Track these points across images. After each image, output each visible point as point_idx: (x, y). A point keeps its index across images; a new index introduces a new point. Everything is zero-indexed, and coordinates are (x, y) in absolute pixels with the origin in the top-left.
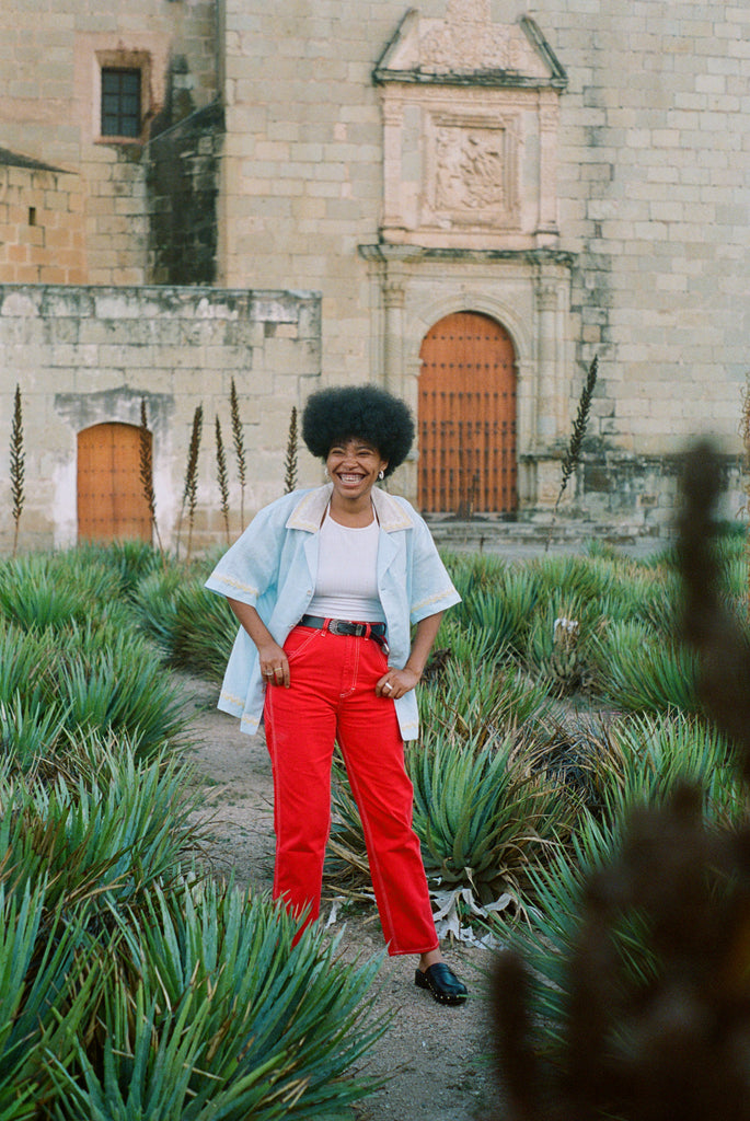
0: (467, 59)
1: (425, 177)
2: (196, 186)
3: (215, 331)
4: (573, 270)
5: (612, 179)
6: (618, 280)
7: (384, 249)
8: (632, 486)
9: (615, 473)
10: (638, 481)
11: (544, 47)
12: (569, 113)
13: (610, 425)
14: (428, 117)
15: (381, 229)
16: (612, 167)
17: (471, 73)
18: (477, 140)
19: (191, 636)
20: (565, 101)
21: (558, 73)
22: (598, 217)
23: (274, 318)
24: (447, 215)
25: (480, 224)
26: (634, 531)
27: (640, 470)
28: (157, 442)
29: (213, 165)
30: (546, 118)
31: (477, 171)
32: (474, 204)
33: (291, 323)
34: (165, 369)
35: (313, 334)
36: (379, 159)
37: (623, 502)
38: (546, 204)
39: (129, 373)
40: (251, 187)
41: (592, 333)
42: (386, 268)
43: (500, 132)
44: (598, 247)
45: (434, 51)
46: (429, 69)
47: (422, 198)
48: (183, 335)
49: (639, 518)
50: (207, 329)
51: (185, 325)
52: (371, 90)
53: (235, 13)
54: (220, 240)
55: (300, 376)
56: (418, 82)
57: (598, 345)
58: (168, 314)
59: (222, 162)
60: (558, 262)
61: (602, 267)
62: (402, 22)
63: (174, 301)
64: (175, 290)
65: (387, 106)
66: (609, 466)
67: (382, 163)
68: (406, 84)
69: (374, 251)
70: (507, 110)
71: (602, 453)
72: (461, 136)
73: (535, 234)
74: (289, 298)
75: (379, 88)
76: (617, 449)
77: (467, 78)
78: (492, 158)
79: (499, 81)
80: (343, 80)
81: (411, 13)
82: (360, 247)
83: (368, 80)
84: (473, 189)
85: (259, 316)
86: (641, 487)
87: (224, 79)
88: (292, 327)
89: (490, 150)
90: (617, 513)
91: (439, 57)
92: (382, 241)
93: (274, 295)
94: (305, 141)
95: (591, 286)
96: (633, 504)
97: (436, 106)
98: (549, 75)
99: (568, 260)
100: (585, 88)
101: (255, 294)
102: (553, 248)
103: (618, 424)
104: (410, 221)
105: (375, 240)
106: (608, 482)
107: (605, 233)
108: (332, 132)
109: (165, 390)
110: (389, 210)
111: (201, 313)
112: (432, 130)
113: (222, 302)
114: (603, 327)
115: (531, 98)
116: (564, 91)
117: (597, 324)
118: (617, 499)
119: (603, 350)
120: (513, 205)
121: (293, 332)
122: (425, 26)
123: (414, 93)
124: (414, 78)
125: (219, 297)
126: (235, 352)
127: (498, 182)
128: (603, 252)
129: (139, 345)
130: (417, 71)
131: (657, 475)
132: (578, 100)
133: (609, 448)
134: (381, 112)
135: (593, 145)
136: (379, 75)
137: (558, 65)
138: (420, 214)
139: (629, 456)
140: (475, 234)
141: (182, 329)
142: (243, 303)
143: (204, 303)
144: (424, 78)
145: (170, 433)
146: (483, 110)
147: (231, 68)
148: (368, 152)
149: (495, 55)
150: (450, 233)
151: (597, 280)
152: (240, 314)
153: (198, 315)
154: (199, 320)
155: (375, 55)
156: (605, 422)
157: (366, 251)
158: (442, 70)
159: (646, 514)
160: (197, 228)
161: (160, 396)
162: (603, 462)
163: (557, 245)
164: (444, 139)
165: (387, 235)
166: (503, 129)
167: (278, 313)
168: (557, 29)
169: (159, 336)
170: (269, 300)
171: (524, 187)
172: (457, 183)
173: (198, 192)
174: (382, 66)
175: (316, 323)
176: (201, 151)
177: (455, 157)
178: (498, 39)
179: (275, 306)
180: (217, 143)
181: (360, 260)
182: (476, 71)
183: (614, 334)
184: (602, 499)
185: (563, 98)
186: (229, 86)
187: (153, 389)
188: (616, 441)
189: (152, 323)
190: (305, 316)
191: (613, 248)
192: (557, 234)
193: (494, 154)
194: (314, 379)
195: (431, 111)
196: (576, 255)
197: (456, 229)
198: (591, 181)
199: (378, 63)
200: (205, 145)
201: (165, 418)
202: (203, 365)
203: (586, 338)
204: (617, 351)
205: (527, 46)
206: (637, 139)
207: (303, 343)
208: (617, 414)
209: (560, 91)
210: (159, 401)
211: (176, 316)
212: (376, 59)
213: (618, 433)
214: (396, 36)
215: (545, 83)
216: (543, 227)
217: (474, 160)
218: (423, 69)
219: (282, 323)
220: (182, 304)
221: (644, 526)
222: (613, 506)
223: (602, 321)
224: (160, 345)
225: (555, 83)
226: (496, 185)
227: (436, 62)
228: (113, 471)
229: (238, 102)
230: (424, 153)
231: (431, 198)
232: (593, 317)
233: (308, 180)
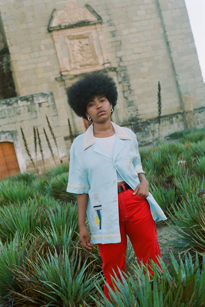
0: (73, 20)
1: (69, 55)
2: (5, 71)
3: (25, 109)
4: (117, 72)
5: (121, 44)
6: (130, 72)
7: (63, 78)
8: (147, 128)
9: (142, 126)
10: (149, 127)
11: (93, 12)
12: (105, 29)
13: (137, 113)
14: (66, 38)
15: (61, 72)
16: (120, 41)
17: (75, 23)
18: (81, 42)
19: (60, 195)
20: (103, 25)
21: (99, 18)
22: (120, 56)
23: (41, 101)
24: (78, 64)
25: (88, 65)
26: (151, 141)
27: (149, 124)
28: (15, 145)
29: (9, 65)
30: (99, 31)
31: (83, 50)
32: (85, 60)
33: (46, 102)
34: (12, 123)
35: (53, 104)
36: (55, 53)
37: (146, 134)
38: (105, 55)
39: (2, 127)
40: (21, 68)
41: (126, 88)
42: (65, 83)
43: (87, 38)
44: (122, 64)
45: (63, 19)
46: (63, 25)
47: (70, 61)
48: (15, 112)
49: (151, 137)
50: (22, 109)
51: (15, 109)
52: (48, 34)
53: (5, 20)
54: (16, 85)
55: (52, 116)
56: (61, 29)
57: (129, 92)
58: (10, 107)
59: (11, 63)
60: (112, 71)
61: (125, 69)
62: (53, 13)
63: (11, 103)
64: (10, 100)
65: (54, 37)
66: (140, 124)
67: (56, 54)
68: (58, 30)
69: (61, 79)
70: (88, 31)
71: (137, 121)
72: (77, 41)
73: (104, 64)
74: (43, 95)
75: (51, 33)
76: (141, 119)
77: (75, 25)
78: (87, 46)
79: (83, 24)
80: (40, 33)
81: (54, 10)
82: (56, 79)
83: (47, 31)
84: (84, 55)
85: (36, 102)
86: (150, 128)
87: (6, 39)
88: (46, 103)
89: (86, 44)
90: (145, 137)
91: (65, 21)
92: (62, 75)
93: (39, 95)
94: (33, 52)
95: (123, 75)
96: (149, 133)
97: (68, 34)
98: (96, 19)
99: (114, 69)
100: (108, 21)
101: (34, 96)
102: (110, 67)
103: (140, 112)
104: (68, 68)
105: (59, 76)
106: (141, 129)
107: (123, 60)
108: (40, 48)
109: (14, 129)
110: (62, 67)
111: (19, 105)
112: (68, 41)
113: (25, 100)
114: (129, 86)
115: (93, 27)
116: (102, 23)
117: (127, 86)
118: (144, 133)
119: (130, 93)
120: (96, 57)
121: (47, 104)
122: (59, 13)
123: (61, 32)
124: (60, 28)
125: (23, 99)
126: (32, 114)
127: (90, 52)
128: (124, 65)
129: (3, 118)
130: (60, 26)
131: (154, 124)
132: (106, 25)
133: (138, 119)
134: (53, 39)
135: (114, 36)
136: (50, 29)
137: (98, 16)
138: (71, 66)
139: (145, 120)
140: (87, 68)
141: (14, 110)
142: (31, 99)
143: (19, 101)
144: (63, 27)
145: (19, 142)
146: (81, 33)
147: (7, 36)
148: (52, 52)
149: (81, 17)
150: (80, 69)
151: (124, 74)
152: (31, 102)
153: (18, 105)
154: (19, 107)
155: (47, 24)
156: (136, 112)
157: (58, 79)
158: (67, 24)
159: (153, 135)
160: (8, 83)
161: (13, 131)
162: (138, 124)
163: (111, 66)
164: (72, 43)
165: (63, 73)
166: (88, 37)
167: (42, 100)
168: (96, 6)
169: (9, 114)
170: (38, 96)
171: (97, 52)
172: (79, 55)
173: (6, 73)
174: (50, 26)
175: (53, 100)
176: (4, 61)
177: (76, 48)
178: (81, 12)
179: (40, 98)
180: (9, 58)
181: (57, 82)
182: (77, 23)
183: (132, 87)
184: (140, 134)
185: (102, 25)
186: (8, 41)
187: (11, 130)
188: (140, 117)
189: (6, 111)
190: (50, 99)
191: (126, 64)
192: (110, 63)
193: (87, 45)
194: (56, 117)
195: (67, 36)
196: (116, 68)
197: (82, 68)
198: (116, 46)
199: (49, 26)
200: (5, 59)
201: (16, 137)
202: (23, 119)
203: (125, 90)
204: (134, 92)
205: (89, 13)
206: (125, 32)
207: (51, 107)
208: (139, 109)
209: (101, 23)
210: (13, 133)
211: (12, 107)
212: (48, 25)
213: (140, 115)
214: (52, 17)
215: (96, 22)
216: (106, 62)
217: (82, 47)
218: (62, 25)
219: (43, 102)
220: (13, 103)
221: (153, 139)
222: (144, 135)
223: (128, 84)
224: (10, 117)
225: (99, 21)
226: (90, 53)
227: (65, 22)
228: (4, 156)
229: (12, 45)
230: (68, 48)
231: (73, 61)
232: (125, 84)
233: (37, 63)
